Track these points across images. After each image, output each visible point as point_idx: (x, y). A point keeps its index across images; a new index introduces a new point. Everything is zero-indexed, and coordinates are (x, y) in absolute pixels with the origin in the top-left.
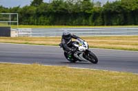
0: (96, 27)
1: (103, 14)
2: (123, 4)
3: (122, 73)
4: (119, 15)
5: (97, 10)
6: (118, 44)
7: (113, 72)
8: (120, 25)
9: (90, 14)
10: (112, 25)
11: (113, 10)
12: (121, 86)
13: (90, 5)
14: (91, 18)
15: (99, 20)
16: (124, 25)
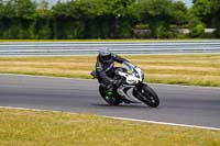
1: (51, 21)
2: (83, 5)
3: (83, 115)
4: (78, 23)
5: (42, 14)
6: (75, 68)
8: (78, 38)
9: (31, 21)
10: (66, 38)
11: (67, 15)
12: (82, 136)
13: (30, 5)
14: (32, 27)
15: (45, 31)
16: (85, 38)
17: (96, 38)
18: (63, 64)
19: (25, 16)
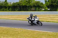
0: (9, 12)
1: (12, 7)
3: (19, 29)
4: (18, 7)
5: (10, 5)
6: (18, 18)
7: (16, 28)
8: (18, 11)
9: (7, 7)
10: (15, 11)
11: (16, 5)
13: (7, 3)
14: (7, 8)
15: (10, 9)
16: (20, 11)
17: (22, 11)
18: (15, 17)
19: (6, 6)
